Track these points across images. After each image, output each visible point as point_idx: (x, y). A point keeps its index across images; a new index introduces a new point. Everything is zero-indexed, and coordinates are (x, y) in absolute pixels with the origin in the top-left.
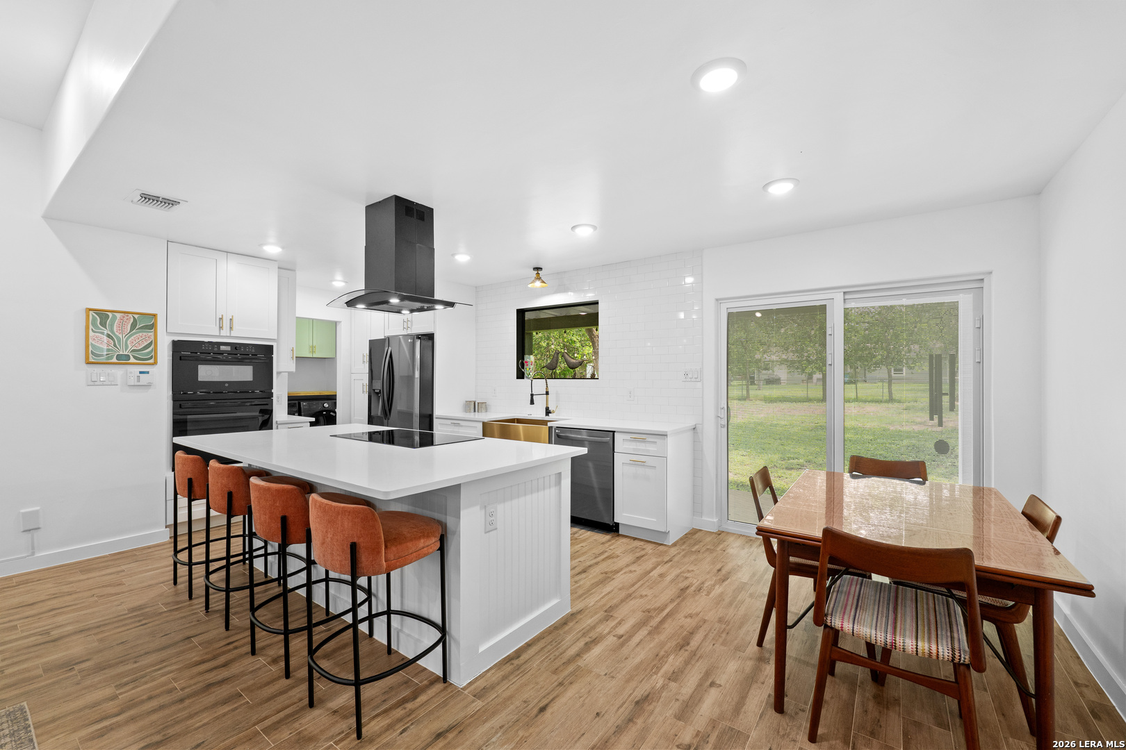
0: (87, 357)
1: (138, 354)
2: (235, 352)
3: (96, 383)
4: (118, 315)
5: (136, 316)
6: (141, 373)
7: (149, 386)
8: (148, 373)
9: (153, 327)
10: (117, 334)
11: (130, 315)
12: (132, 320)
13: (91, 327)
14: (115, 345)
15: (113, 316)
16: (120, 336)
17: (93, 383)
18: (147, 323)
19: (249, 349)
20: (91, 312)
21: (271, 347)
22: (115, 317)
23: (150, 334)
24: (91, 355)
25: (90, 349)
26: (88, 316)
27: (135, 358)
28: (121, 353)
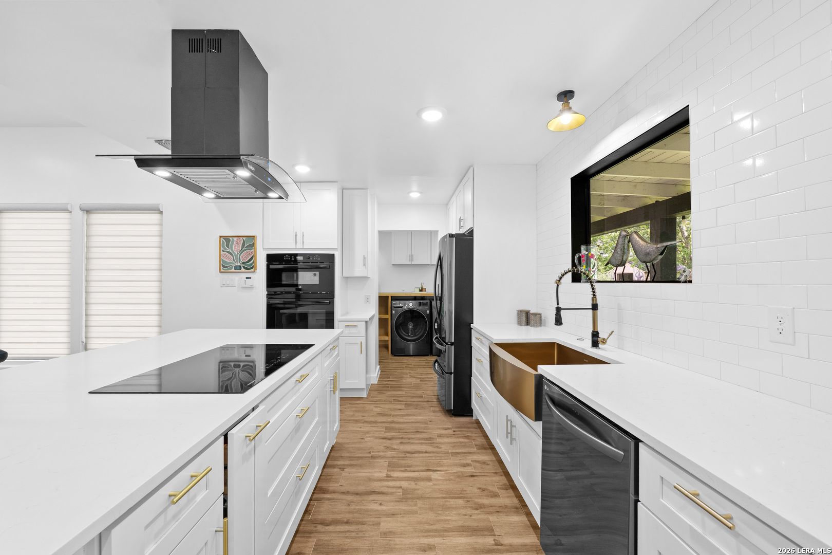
0: (220, 269)
1: (246, 265)
2: (308, 261)
3: (225, 285)
4: (235, 239)
5: (244, 238)
6: (247, 278)
7: (251, 287)
8: (250, 278)
9: (253, 245)
10: (235, 252)
11: (241, 238)
12: (242, 241)
13: (222, 248)
14: (234, 260)
15: (233, 239)
16: (236, 253)
17: (223, 286)
18: (249, 242)
19: (316, 258)
20: (222, 238)
21: (333, 255)
22: (233, 240)
23: (252, 250)
24: (222, 267)
25: (221, 263)
26: (220, 241)
27: (245, 268)
28: (237, 265)
